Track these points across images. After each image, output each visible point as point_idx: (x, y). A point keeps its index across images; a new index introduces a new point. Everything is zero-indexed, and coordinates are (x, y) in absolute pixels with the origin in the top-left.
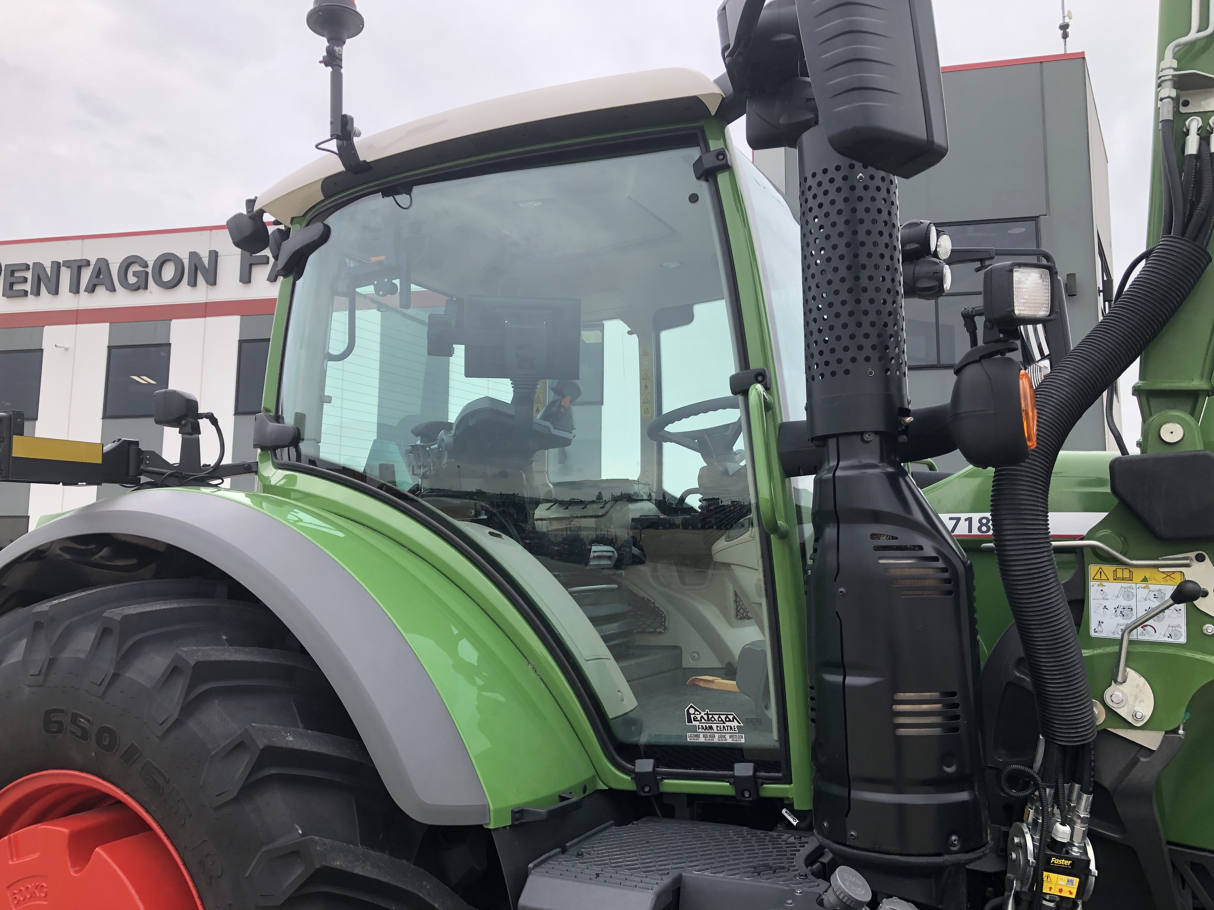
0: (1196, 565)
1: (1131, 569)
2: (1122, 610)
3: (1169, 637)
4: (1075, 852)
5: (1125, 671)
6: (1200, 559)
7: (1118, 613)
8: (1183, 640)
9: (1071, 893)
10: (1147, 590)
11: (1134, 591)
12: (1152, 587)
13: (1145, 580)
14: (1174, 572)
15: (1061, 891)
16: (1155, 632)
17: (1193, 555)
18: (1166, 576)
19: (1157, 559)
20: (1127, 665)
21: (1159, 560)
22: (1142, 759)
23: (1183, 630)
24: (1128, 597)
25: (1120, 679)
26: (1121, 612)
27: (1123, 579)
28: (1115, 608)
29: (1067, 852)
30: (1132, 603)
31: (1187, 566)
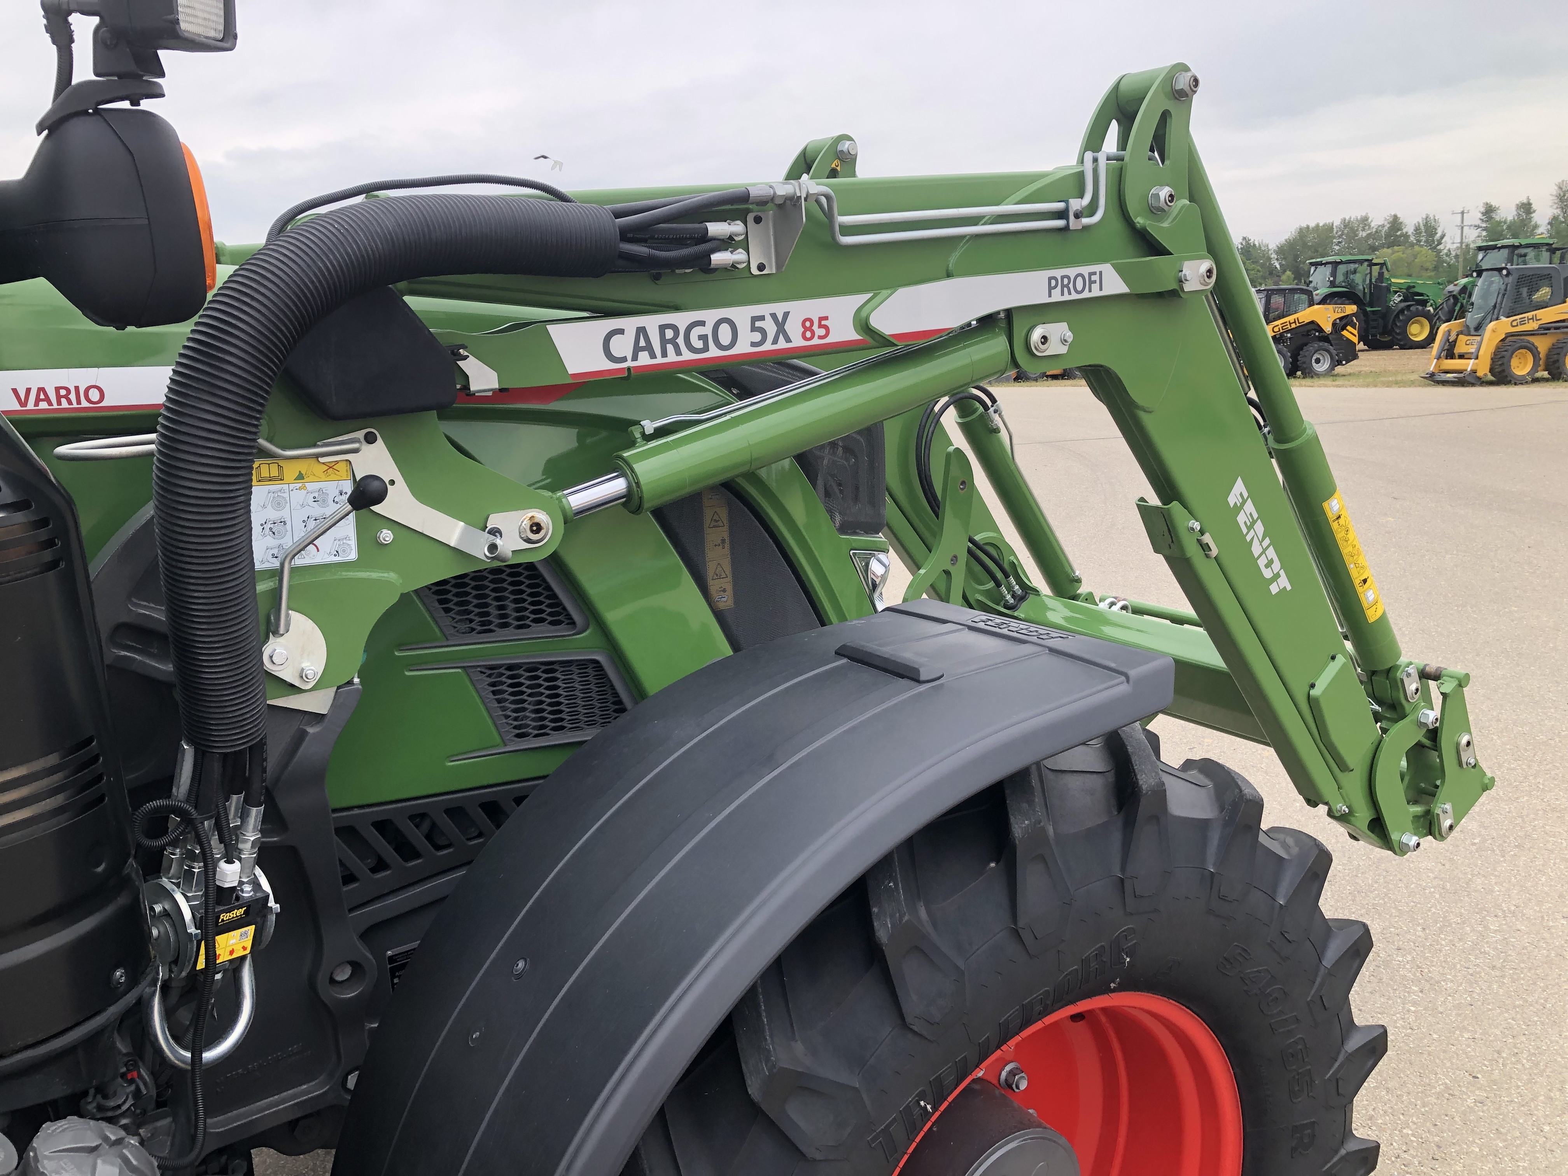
0: (366, 448)
1: (281, 463)
2: (272, 526)
3: (335, 555)
4: (247, 892)
5: (288, 615)
6: (370, 439)
7: (267, 530)
8: (353, 556)
9: (244, 948)
10: (303, 492)
11: (286, 495)
12: (310, 486)
13: (300, 477)
14: (337, 462)
15: (232, 952)
16: (318, 551)
17: (360, 434)
18: (327, 468)
19: (315, 446)
20: (289, 608)
21: (319, 446)
22: (311, 730)
23: (353, 543)
24: (279, 505)
25: (282, 630)
26: (271, 529)
27: (271, 479)
28: (262, 525)
29: (238, 898)
30: (285, 514)
31: (356, 451)
